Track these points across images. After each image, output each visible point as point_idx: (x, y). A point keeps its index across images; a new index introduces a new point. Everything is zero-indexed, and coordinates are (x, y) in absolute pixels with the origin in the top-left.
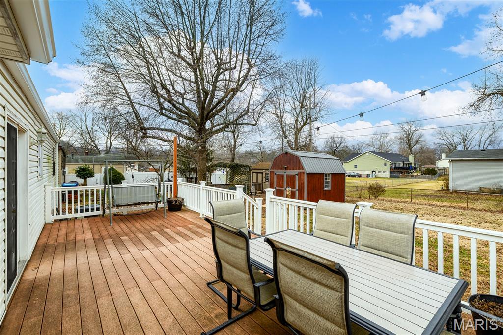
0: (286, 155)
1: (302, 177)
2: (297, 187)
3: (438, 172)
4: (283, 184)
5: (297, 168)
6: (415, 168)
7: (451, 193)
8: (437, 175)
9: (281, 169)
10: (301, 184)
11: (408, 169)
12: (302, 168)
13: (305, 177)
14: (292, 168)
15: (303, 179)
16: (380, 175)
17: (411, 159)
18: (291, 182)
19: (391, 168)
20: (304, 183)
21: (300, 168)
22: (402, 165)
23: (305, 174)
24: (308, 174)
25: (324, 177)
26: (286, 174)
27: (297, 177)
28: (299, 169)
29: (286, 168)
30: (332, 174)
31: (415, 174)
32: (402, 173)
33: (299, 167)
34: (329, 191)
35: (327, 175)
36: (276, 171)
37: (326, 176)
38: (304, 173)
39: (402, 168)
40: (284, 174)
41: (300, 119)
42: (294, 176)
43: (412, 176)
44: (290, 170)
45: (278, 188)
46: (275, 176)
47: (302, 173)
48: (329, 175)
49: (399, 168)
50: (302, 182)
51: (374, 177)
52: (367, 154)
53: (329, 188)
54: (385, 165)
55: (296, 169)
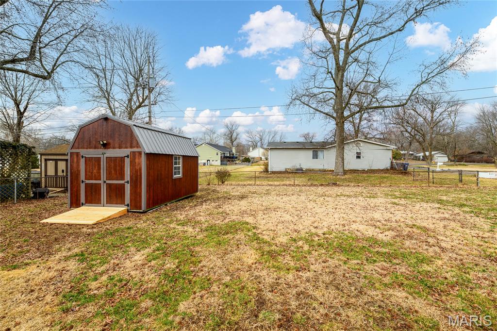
0: (105, 123)
1: (137, 160)
2: (127, 177)
3: (252, 160)
4: (100, 173)
5: (129, 145)
6: (237, 158)
7: (269, 174)
8: (251, 162)
9: (95, 148)
10: (136, 171)
11: (233, 158)
12: (138, 145)
13: (143, 160)
14: (117, 145)
15: (140, 164)
16: (213, 163)
17: (234, 151)
18: (115, 170)
19: (221, 157)
20: (140, 169)
21: (134, 144)
22: (228, 155)
23: (143, 155)
24: (149, 156)
25: (174, 161)
26: (105, 156)
27: (127, 161)
28: (131, 147)
29: (105, 146)
30: (183, 156)
31: (238, 162)
32: (229, 161)
33: (131, 144)
34: (180, 179)
35: (177, 157)
36: (83, 152)
37: (176, 159)
38: (140, 153)
39: (229, 157)
40: (102, 156)
41: (135, 98)
42: (122, 159)
43: (236, 163)
44: (114, 148)
45: (88, 182)
46: (82, 161)
47: (137, 154)
48: (179, 158)
49: (227, 157)
50: (137, 168)
51: (209, 164)
52: (203, 145)
53: (180, 175)
54: (217, 155)
55: (126, 148)
